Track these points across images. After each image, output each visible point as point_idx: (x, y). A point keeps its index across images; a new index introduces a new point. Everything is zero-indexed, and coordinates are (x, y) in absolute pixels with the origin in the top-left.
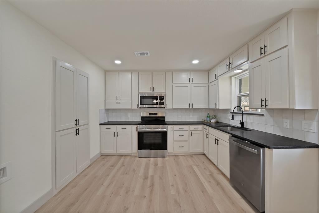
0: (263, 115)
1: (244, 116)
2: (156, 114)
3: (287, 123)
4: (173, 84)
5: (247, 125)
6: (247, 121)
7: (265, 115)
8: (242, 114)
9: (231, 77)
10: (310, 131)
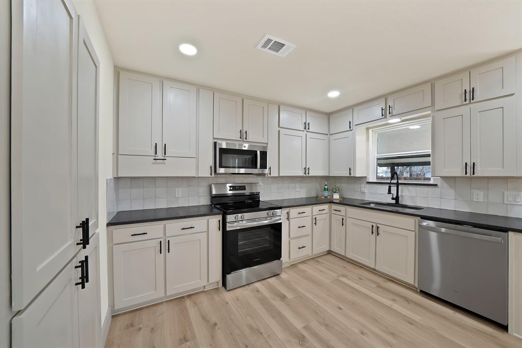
0: (436, 185)
1: (400, 187)
2: (243, 188)
3: (479, 195)
4: (281, 129)
5: (404, 201)
6: (404, 194)
7: (439, 184)
8: (398, 184)
9: (368, 129)
10: (516, 203)
